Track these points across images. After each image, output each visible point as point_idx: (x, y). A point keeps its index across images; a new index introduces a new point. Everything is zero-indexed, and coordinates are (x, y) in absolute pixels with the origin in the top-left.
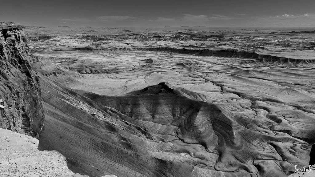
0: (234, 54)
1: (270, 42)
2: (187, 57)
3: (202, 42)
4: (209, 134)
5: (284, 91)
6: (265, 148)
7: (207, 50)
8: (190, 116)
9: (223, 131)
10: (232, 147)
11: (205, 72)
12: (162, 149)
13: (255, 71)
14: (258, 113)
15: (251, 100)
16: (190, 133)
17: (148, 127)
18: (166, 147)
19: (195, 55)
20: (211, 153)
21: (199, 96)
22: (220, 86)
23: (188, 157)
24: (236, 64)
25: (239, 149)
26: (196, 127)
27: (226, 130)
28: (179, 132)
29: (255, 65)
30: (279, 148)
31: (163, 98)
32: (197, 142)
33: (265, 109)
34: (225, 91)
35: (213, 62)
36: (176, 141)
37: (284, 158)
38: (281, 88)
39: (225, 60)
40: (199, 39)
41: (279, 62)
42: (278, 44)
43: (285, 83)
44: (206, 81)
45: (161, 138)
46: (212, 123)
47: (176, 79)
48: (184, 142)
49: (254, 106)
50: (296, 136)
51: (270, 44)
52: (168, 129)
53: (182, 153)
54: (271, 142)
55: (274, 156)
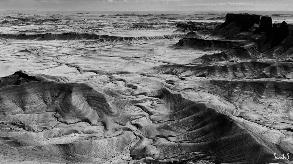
0: (77, 36)
1: (103, 24)
2: (28, 43)
3: (39, 26)
4: (88, 110)
5: (130, 64)
6: (134, 109)
7: (49, 34)
8: (64, 99)
9: (99, 105)
10: (112, 116)
11: (55, 56)
12: (50, 136)
13: (101, 50)
14: (117, 84)
15: (107, 75)
16: (70, 114)
17: (24, 120)
18: (54, 134)
19: (37, 40)
20: (96, 126)
21: (61, 79)
22: (75, 67)
23: (79, 136)
24: (82, 46)
25: (118, 116)
26: (74, 107)
27: (101, 103)
28: (58, 116)
29: (98, 45)
30: (144, 107)
31: (29, 86)
32: (80, 120)
33: (121, 80)
34: (82, 71)
35: (58, 45)
36: (59, 125)
37: (150, 113)
38: (125, 61)
39: (69, 43)
40: (33, 23)
41: (117, 41)
42: (110, 26)
43: (127, 57)
44: (60, 64)
45: (43, 126)
46: (87, 101)
47: (27, 67)
48: (67, 124)
49: (112, 80)
50: (151, 95)
51: (103, 26)
52: (46, 116)
53: (70, 134)
54: (137, 104)
55: (143, 114)
